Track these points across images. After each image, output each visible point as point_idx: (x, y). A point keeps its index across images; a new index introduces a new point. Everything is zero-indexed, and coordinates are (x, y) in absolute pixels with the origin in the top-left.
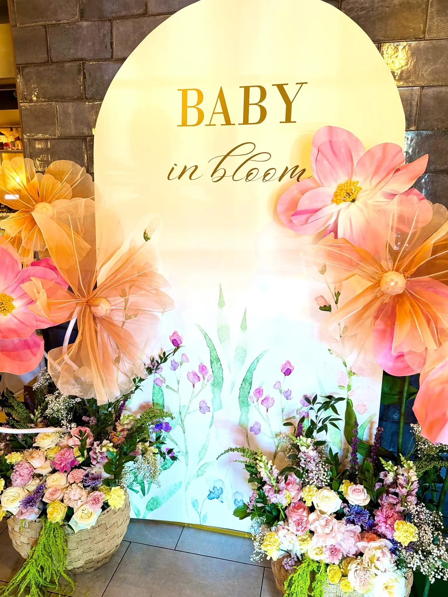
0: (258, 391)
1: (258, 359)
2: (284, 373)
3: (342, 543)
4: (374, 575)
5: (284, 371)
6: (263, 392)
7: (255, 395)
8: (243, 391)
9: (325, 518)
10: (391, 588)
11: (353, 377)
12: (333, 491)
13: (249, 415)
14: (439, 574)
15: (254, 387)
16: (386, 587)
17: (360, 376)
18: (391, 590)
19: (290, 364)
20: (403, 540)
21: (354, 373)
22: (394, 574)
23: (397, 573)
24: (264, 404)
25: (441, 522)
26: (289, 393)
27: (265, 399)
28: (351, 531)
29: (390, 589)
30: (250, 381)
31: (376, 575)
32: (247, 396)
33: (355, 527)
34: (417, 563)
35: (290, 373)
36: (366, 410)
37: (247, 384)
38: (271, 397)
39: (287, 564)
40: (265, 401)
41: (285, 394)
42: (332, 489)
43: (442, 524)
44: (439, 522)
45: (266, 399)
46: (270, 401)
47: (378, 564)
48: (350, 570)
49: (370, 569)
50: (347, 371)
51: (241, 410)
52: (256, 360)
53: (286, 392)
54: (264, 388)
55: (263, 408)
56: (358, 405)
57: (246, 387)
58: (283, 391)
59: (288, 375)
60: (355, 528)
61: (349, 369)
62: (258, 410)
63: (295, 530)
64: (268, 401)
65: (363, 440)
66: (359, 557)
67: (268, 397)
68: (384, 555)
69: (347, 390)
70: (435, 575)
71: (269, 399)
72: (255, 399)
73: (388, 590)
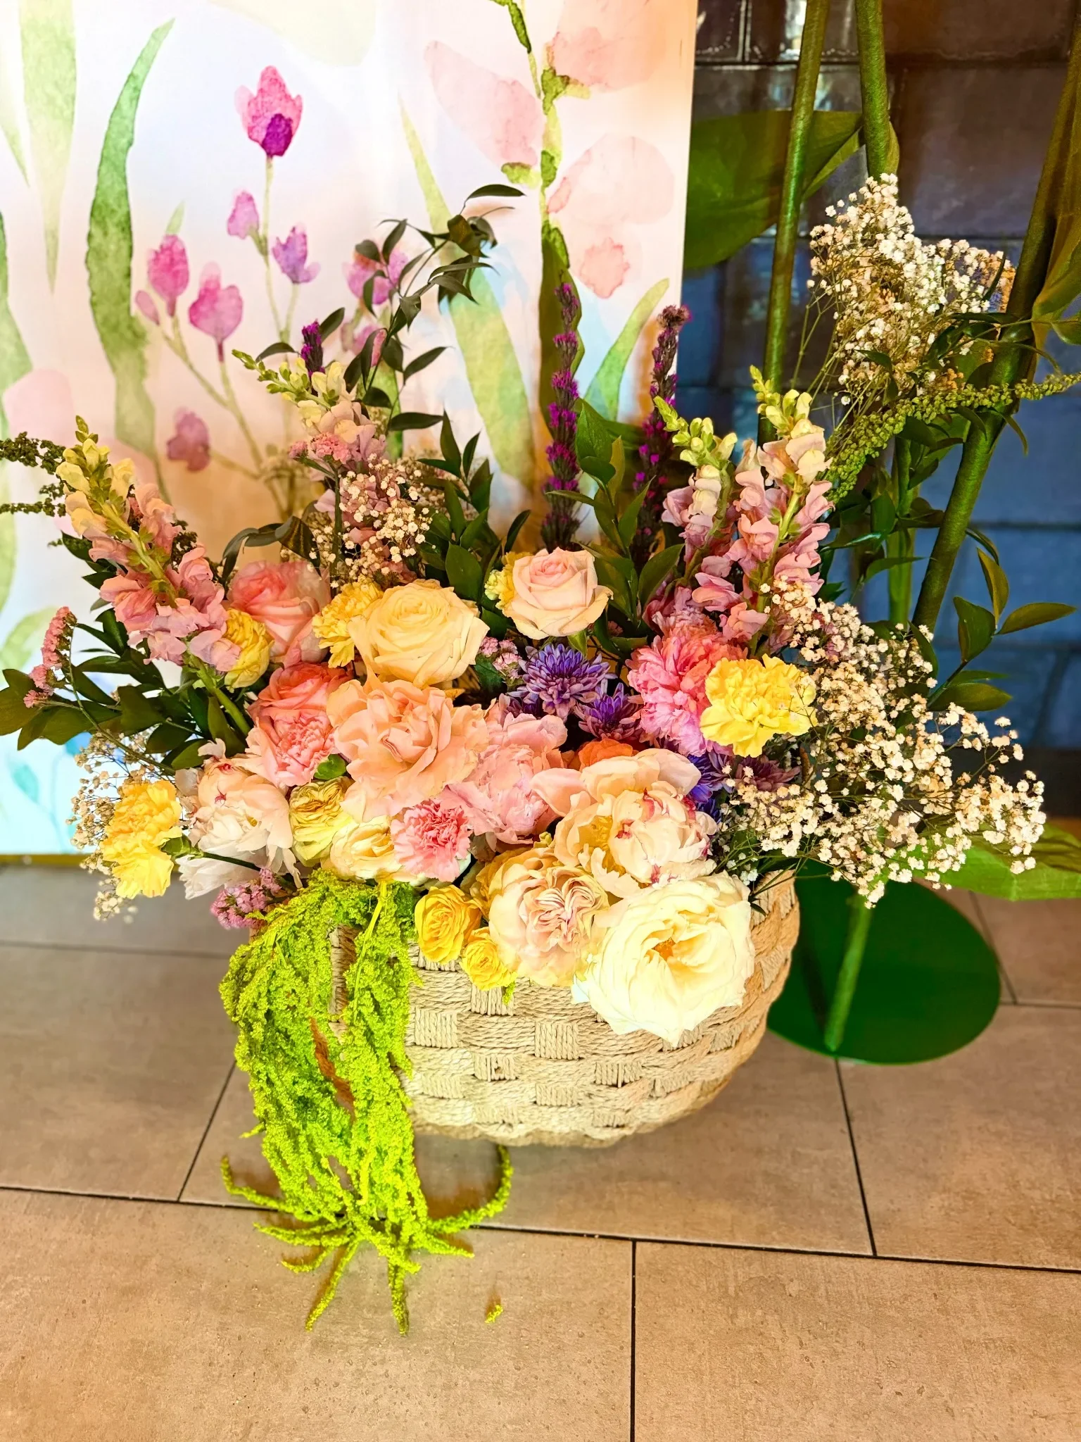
0: (165, 259)
1: (134, 84)
2: (264, 145)
3: (471, 788)
4: (604, 901)
5: (262, 135)
6: (185, 262)
7: (156, 282)
8: (101, 269)
9: (397, 696)
10: (685, 948)
11: (566, 102)
12: (449, 591)
13: (148, 384)
14: (904, 864)
15: (147, 240)
16: (665, 949)
17: (594, 89)
18: (685, 960)
19: (282, 86)
20: (742, 734)
21: (566, 80)
22: (699, 889)
23: (715, 886)
24: (203, 322)
25: (926, 659)
26: (299, 248)
27: (202, 298)
28: (520, 742)
29: (683, 954)
30: (120, 215)
31: (613, 899)
32: (125, 290)
33: (539, 722)
34: (804, 823)
35: (288, 137)
36: (626, 267)
37: (113, 230)
38: (224, 284)
39: (232, 911)
40: (203, 309)
41: (282, 255)
42: (445, 584)
43: (928, 667)
44: (919, 662)
45: (209, 294)
46: (224, 305)
47: (621, 849)
48: (500, 892)
49: (584, 878)
50: (534, 75)
51: (114, 368)
52: (128, 93)
53: (285, 247)
54: (187, 239)
55: (200, 342)
56: (591, 252)
57: (113, 247)
58: (271, 244)
59: (281, 153)
60: (541, 728)
61: (542, 66)
62: (182, 352)
63: (274, 765)
64: (219, 306)
65: (620, 419)
66: (545, 836)
67: (212, 286)
68: (652, 809)
69: (541, 183)
70: (886, 870)
71: (220, 294)
72: (161, 304)
73: (671, 960)
